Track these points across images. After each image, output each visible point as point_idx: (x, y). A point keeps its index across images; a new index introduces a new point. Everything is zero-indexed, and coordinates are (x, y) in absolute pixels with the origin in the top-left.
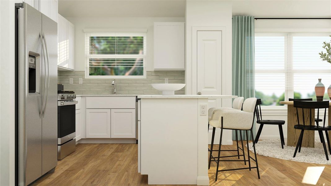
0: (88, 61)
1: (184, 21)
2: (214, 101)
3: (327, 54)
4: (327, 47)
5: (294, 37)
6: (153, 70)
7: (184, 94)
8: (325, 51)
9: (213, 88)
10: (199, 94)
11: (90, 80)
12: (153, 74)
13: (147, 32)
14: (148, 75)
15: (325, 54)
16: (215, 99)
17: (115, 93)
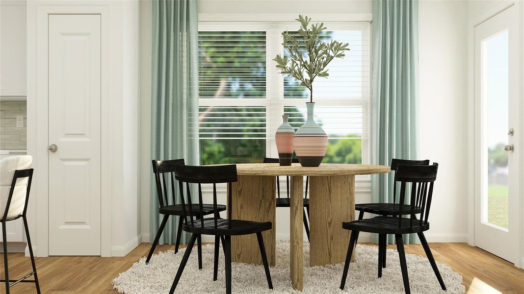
2: (83, 163)
16: (88, 160)
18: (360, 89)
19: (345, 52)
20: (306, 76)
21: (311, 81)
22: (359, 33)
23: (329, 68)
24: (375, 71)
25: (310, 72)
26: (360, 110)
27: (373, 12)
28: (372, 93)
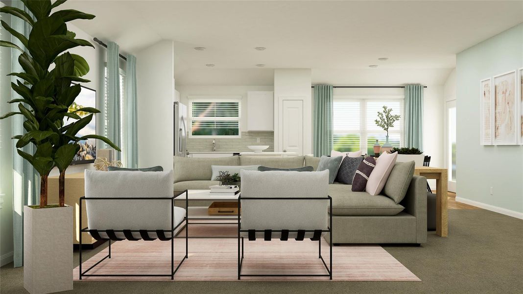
0: (191, 123)
1: (273, 90)
3: (380, 121)
4: (380, 116)
5: (368, 103)
6: (247, 131)
7: (273, 151)
8: (379, 119)
9: (296, 146)
10: (285, 151)
11: (193, 139)
12: (247, 134)
13: (242, 99)
14: (242, 135)
15: (379, 121)
17: (215, 150)
18: (399, 127)
19: (399, 118)
20: (386, 127)
21: (388, 128)
22: (399, 103)
23: (394, 124)
24: (406, 121)
25: (387, 126)
26: (400, 135)
27: (405, 95)
28: (404, 128)
